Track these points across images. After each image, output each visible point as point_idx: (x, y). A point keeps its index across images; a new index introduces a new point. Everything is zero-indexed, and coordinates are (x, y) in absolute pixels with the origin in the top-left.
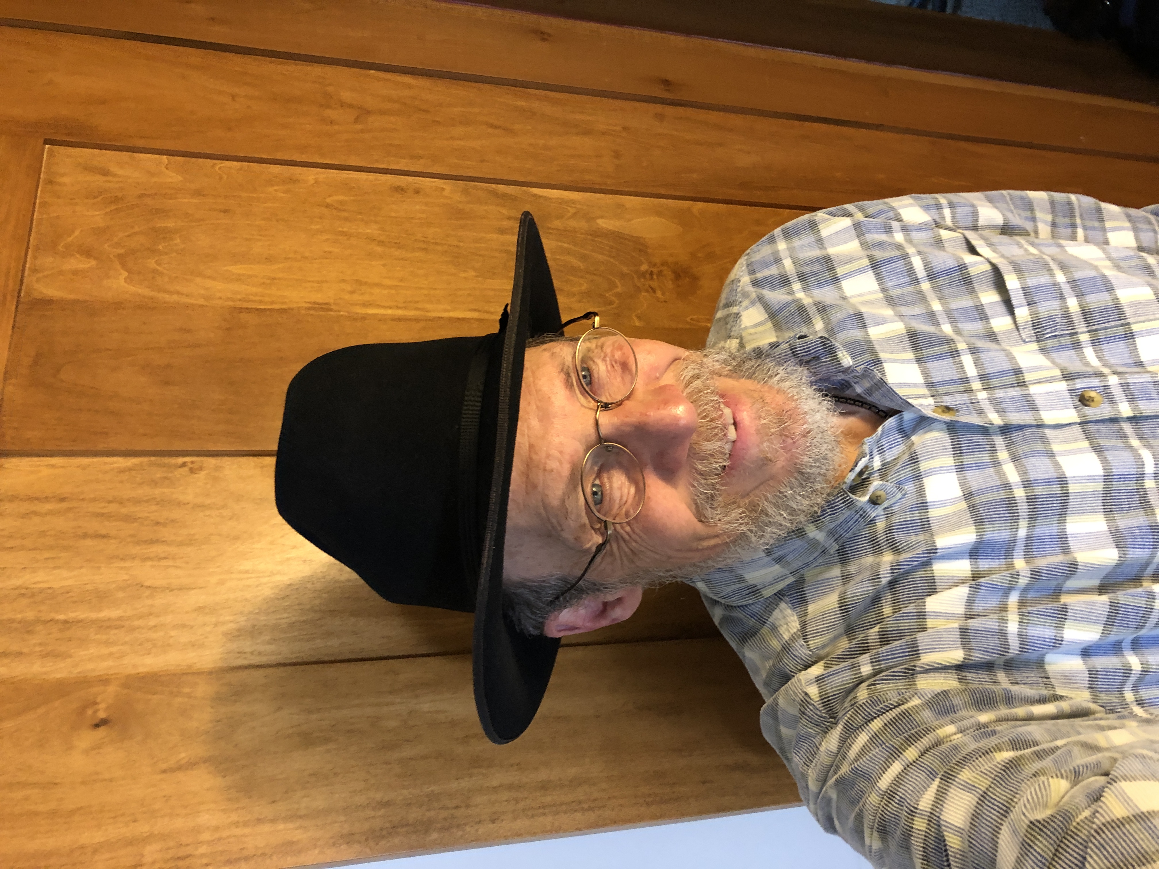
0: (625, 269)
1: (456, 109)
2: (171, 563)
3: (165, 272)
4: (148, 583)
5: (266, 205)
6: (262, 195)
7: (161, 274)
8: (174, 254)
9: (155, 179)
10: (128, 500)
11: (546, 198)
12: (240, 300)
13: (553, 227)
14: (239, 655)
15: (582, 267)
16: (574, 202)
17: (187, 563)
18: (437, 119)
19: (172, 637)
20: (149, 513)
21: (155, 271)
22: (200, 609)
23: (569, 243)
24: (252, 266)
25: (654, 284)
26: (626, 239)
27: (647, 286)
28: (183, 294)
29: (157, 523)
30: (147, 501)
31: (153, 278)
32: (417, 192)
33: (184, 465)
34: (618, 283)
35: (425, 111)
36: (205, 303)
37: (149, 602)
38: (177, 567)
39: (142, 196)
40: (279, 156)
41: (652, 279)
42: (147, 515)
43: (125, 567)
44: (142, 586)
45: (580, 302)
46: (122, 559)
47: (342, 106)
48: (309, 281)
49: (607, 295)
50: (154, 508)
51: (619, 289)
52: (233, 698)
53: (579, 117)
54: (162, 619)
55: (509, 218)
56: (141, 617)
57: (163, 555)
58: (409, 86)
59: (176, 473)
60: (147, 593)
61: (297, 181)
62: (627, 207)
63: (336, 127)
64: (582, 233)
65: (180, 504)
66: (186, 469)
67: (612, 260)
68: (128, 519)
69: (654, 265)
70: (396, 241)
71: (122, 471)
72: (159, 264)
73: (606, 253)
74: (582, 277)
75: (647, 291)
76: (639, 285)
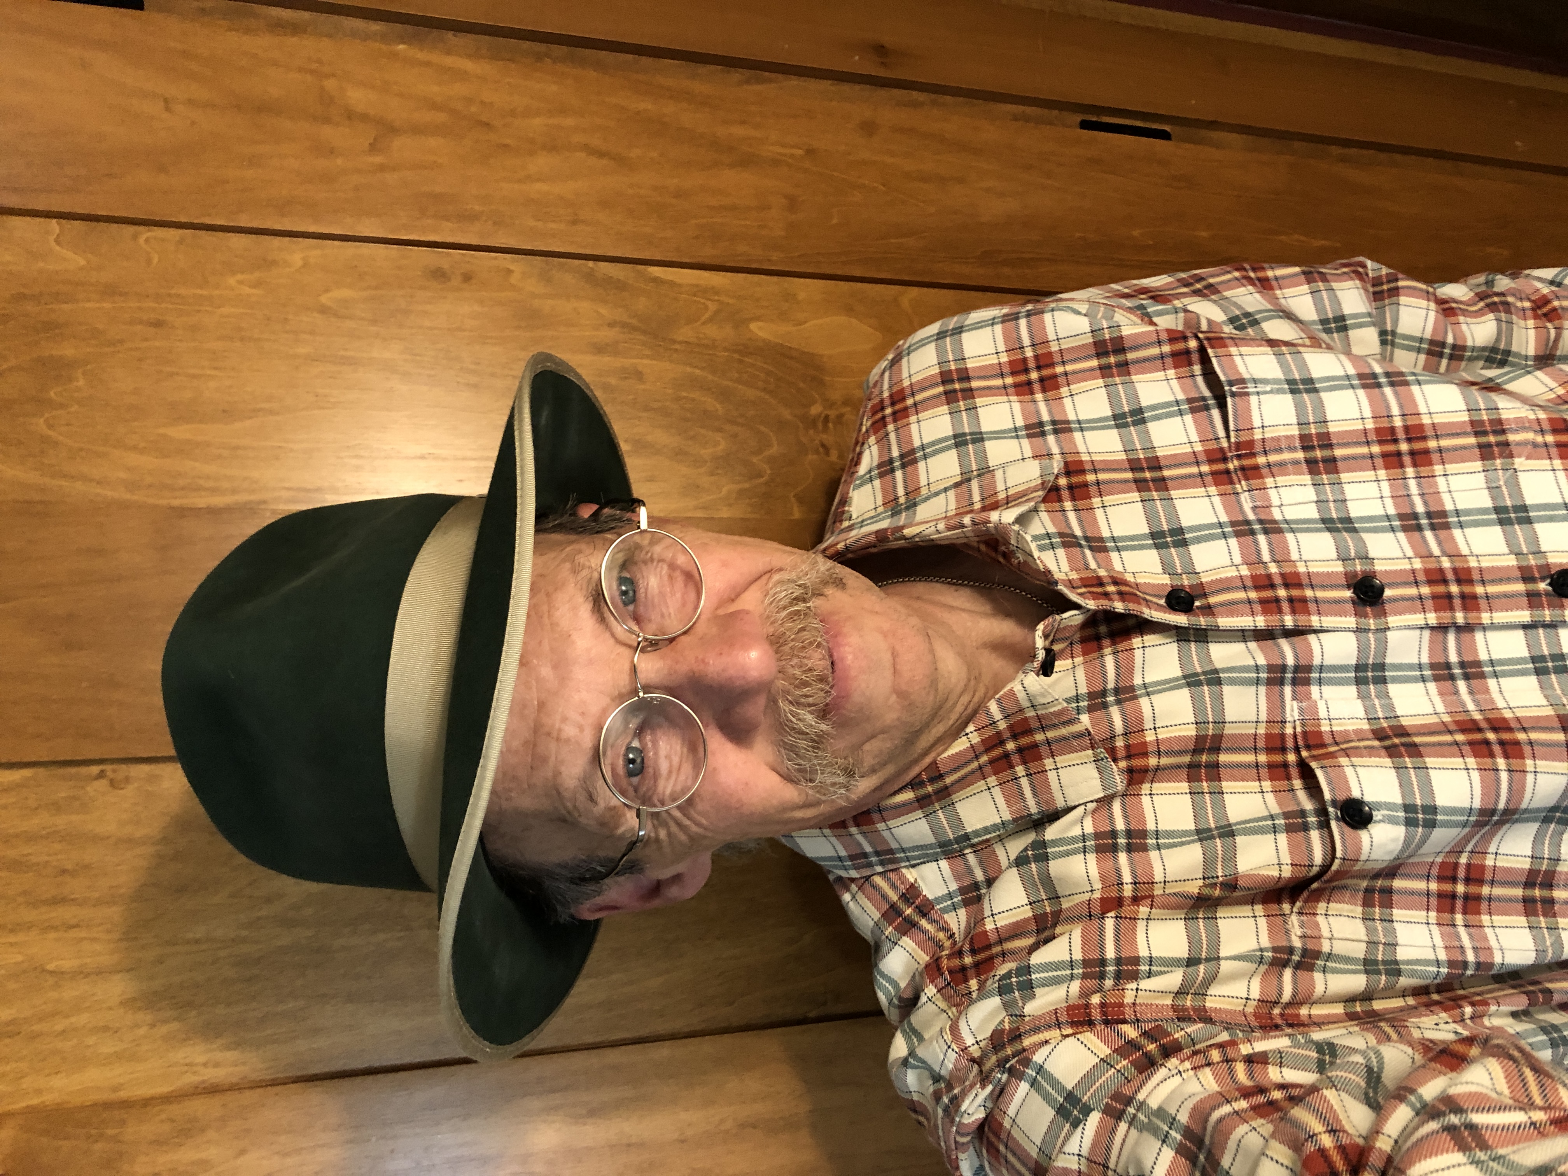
0: (786, 414)
1: (537, 122)
2: (84, 934)
3: (61, 438)
4: (50, 967)
5: (225, 310)
6: (217, 292)
7: (56, 444)
8: (75, 408)
9: (41, 264)
10: (17, 836)
11: (672, 284)
12: (183, 489)
13: (681, 338)
14: (186, 1068)
15: (721, 412)
16: (716, 291)
17: (109, 931)
18: (508, 141)
19: (88, 1046)
20: (49, 855)
21: (45, 440)
22: (128, 1003)
23: (703, 369)
24: (203, 426)
25: (829, 439)
26: (791, 358)
27: (817, 442)
28: (91, 480)
29: (64, 871)
30: (46, 837)
31: (42, 452)
32: (467, 278)
33: (101, 775)
34: (774, 439)
35: (487, 125)
36: (128, 496)
37: (54, 995)
38: (94, 940)
39: (21, 297)
40: (244, 221)
41: (825, 429)
42: (47, 858)
43: (16, 943)
44: (44, 970)
45: (712, 474)
46: (12, 931)
47: (349, 118)
48: (291, 450)
49: (755, 460)
50: (57, 846)
51: (774, 450)
52: (176, 1140)
53: (739, 131)
54: (73, 1020)
55: (611, 325)
56: (40, 1020)
57: (73, 922)
58: (462, 76)
59: (89, 789)
60: (51, 981)
61: (274, 263)
62: (800, 298)
63: (339, 161)
64: (726, 349)
65: (96, 839)
66: (104, 782)
67: (767, 397)
68: (17, 866)
69: (831, 405)
70: (433, 373)
71: (7, 789)
72: (51, 427)
73: (760, 384)
74: (719, 430)
75: (817, 452)
76: (804, 440)
